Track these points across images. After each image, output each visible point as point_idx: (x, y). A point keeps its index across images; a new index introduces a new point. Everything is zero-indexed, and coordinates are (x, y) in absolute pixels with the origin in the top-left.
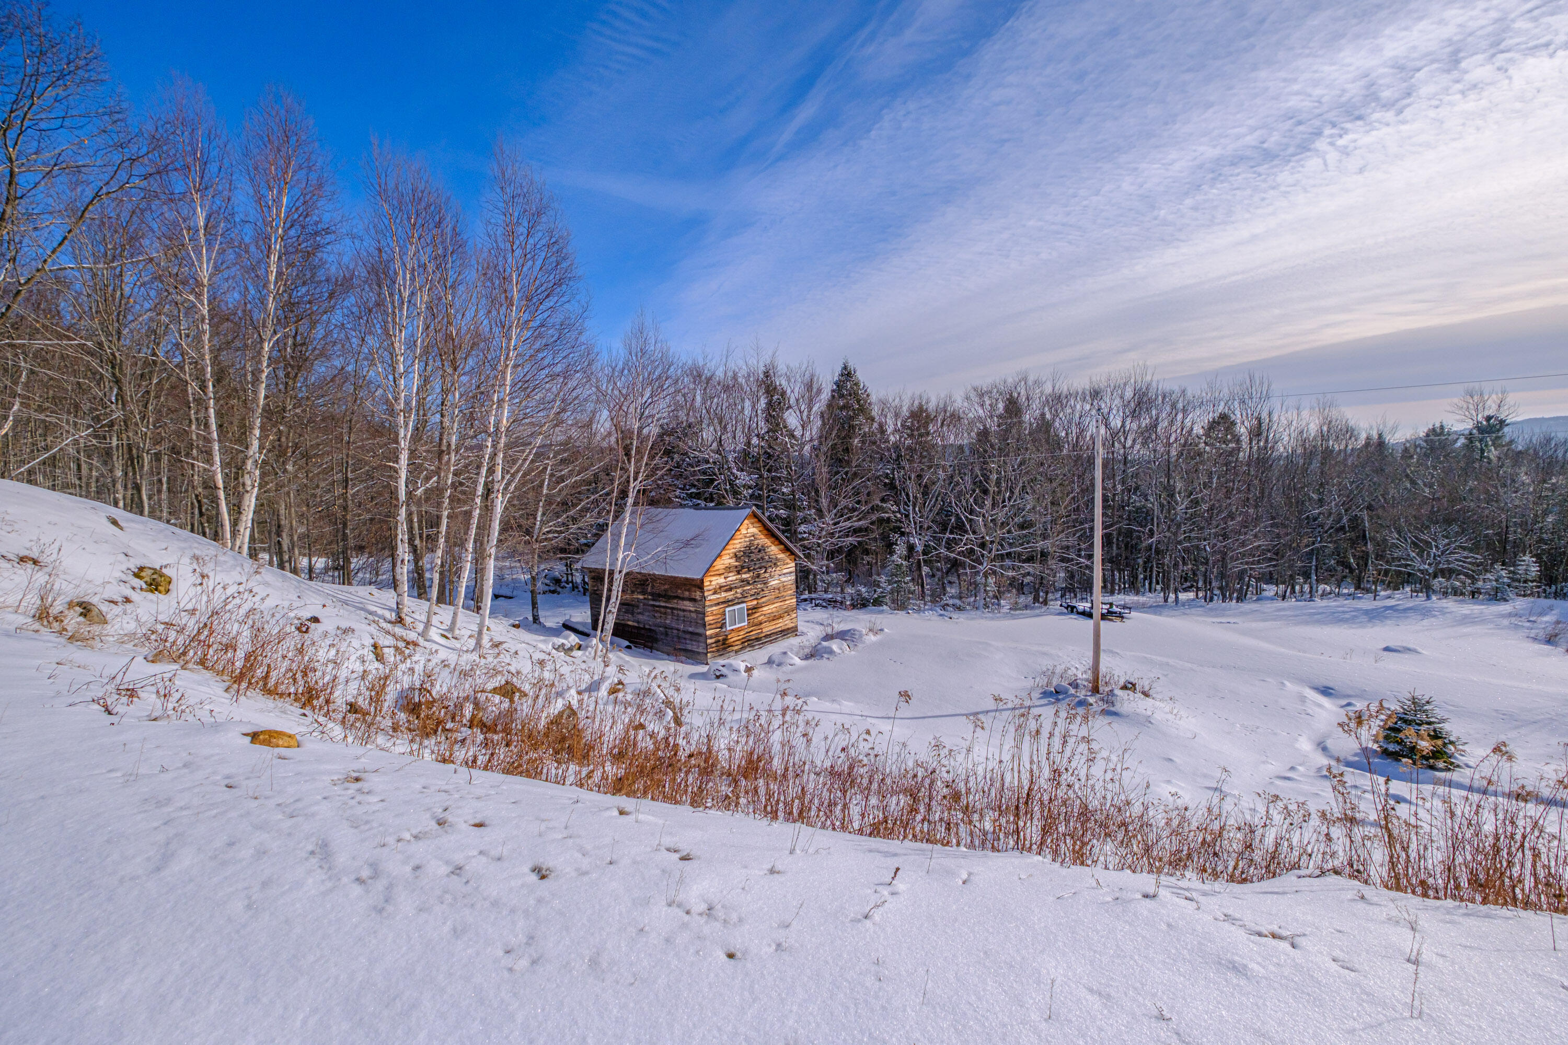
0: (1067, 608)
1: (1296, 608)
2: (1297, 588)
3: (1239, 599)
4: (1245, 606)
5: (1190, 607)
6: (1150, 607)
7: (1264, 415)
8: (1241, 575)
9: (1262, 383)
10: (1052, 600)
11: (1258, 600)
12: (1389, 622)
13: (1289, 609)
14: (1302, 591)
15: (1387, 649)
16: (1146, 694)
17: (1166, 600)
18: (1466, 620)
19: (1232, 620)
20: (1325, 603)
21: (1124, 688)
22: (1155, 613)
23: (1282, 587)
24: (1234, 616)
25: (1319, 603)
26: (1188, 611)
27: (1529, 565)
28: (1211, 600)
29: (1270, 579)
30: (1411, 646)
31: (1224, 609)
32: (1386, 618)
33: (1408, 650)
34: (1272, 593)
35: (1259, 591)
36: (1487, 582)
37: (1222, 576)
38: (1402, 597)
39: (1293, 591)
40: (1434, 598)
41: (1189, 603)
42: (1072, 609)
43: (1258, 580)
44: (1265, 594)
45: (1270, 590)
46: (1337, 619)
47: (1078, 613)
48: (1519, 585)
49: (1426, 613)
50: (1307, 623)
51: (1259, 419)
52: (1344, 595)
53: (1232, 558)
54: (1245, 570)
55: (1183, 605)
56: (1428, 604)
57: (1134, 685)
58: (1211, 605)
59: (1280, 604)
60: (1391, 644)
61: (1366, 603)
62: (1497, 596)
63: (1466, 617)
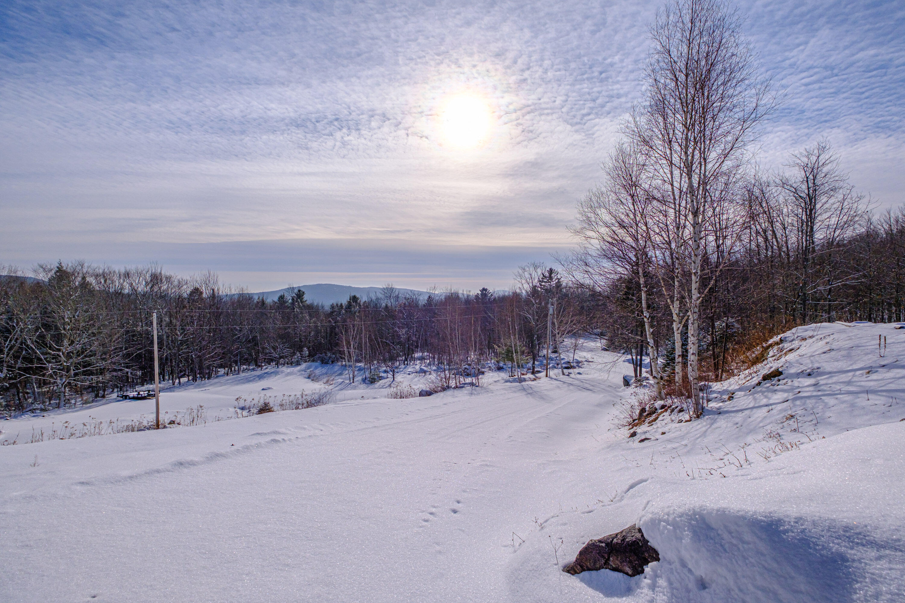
0: (122, 397)
1: (234, 378)
2: (233, 369)
3: (209, 378)
4: (212, 381)
5: (187, 386)
6: (167, 389)
7: (216, 289)
8: (208, 368)
9: (214, 276)
10: (107, 394)
11: (217, 377)
12: (265, 379)
13: (230, 379)
14: (235, 370)
15: (263, 389)
16: (179, 424)
17: (174, 384)
18: (288, 374)
19: (207, 388)
20: (244, 374)
21: (170, 423)
22: (171, 392)
23: (226, 369)
24: (207, 386)
25: (242, 375)
26: (187, 388)
27: (306, 352)
28: (196, 381)
29: (221, 366)
30: (270, 387)
31: (204, 384)
32: (265, 377)
33: (269, 388)
34: (223, 372)
35: (217, 372)
36: (295, 358)
37: (201, 368)
38: (270, 368)
39: (231, 370)
40: (280, 367)
41: (187, 384)
42: (126, 397)
43: (216, 368)
44: (220, 374)
45: (222, 371)
46: (248, 380)
47: (130, 398)
48: (303, 359)
49: (276, 373)
50: (237, 384)
51: (213, 290)
52: (251, 369)
53: (205, 359)
54: (211, 364)
55: (183, 385)
56: (278, 370)
57: (174, 421)
58: (196, 383)
59: (227, 378)
60: (264, 387)
61: (259, 372)
62: (298, 364)
63: (288, 373)
